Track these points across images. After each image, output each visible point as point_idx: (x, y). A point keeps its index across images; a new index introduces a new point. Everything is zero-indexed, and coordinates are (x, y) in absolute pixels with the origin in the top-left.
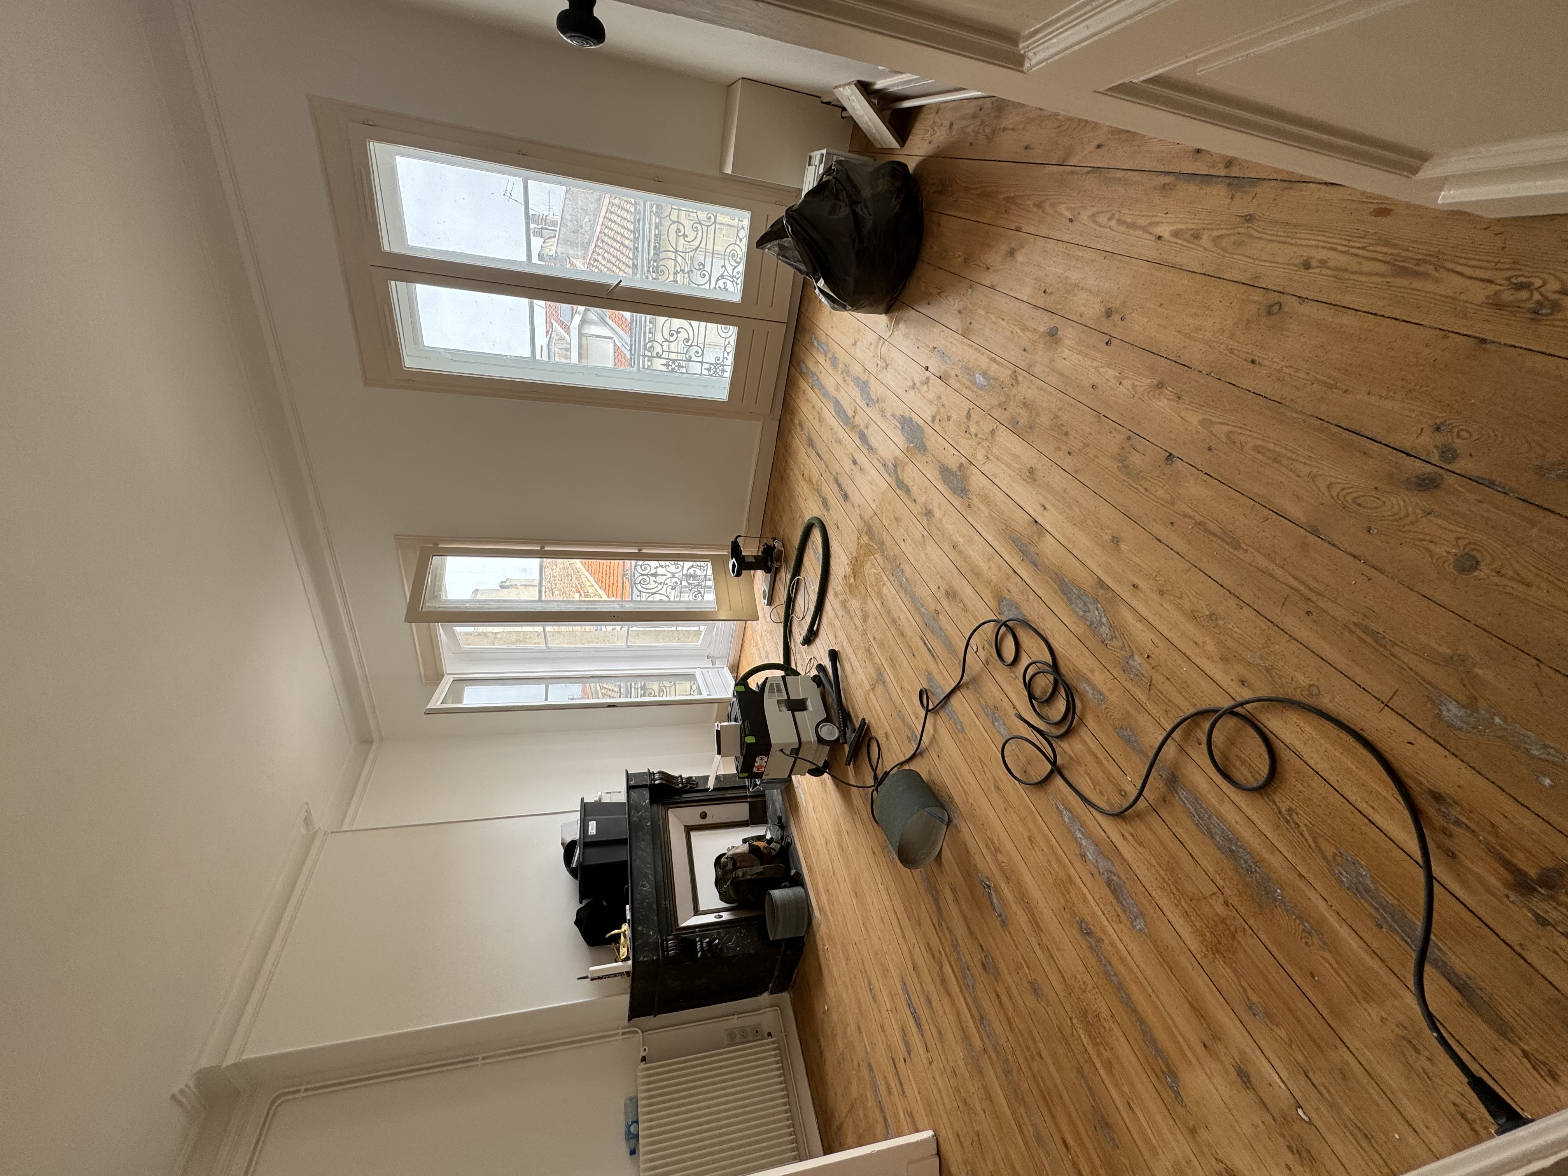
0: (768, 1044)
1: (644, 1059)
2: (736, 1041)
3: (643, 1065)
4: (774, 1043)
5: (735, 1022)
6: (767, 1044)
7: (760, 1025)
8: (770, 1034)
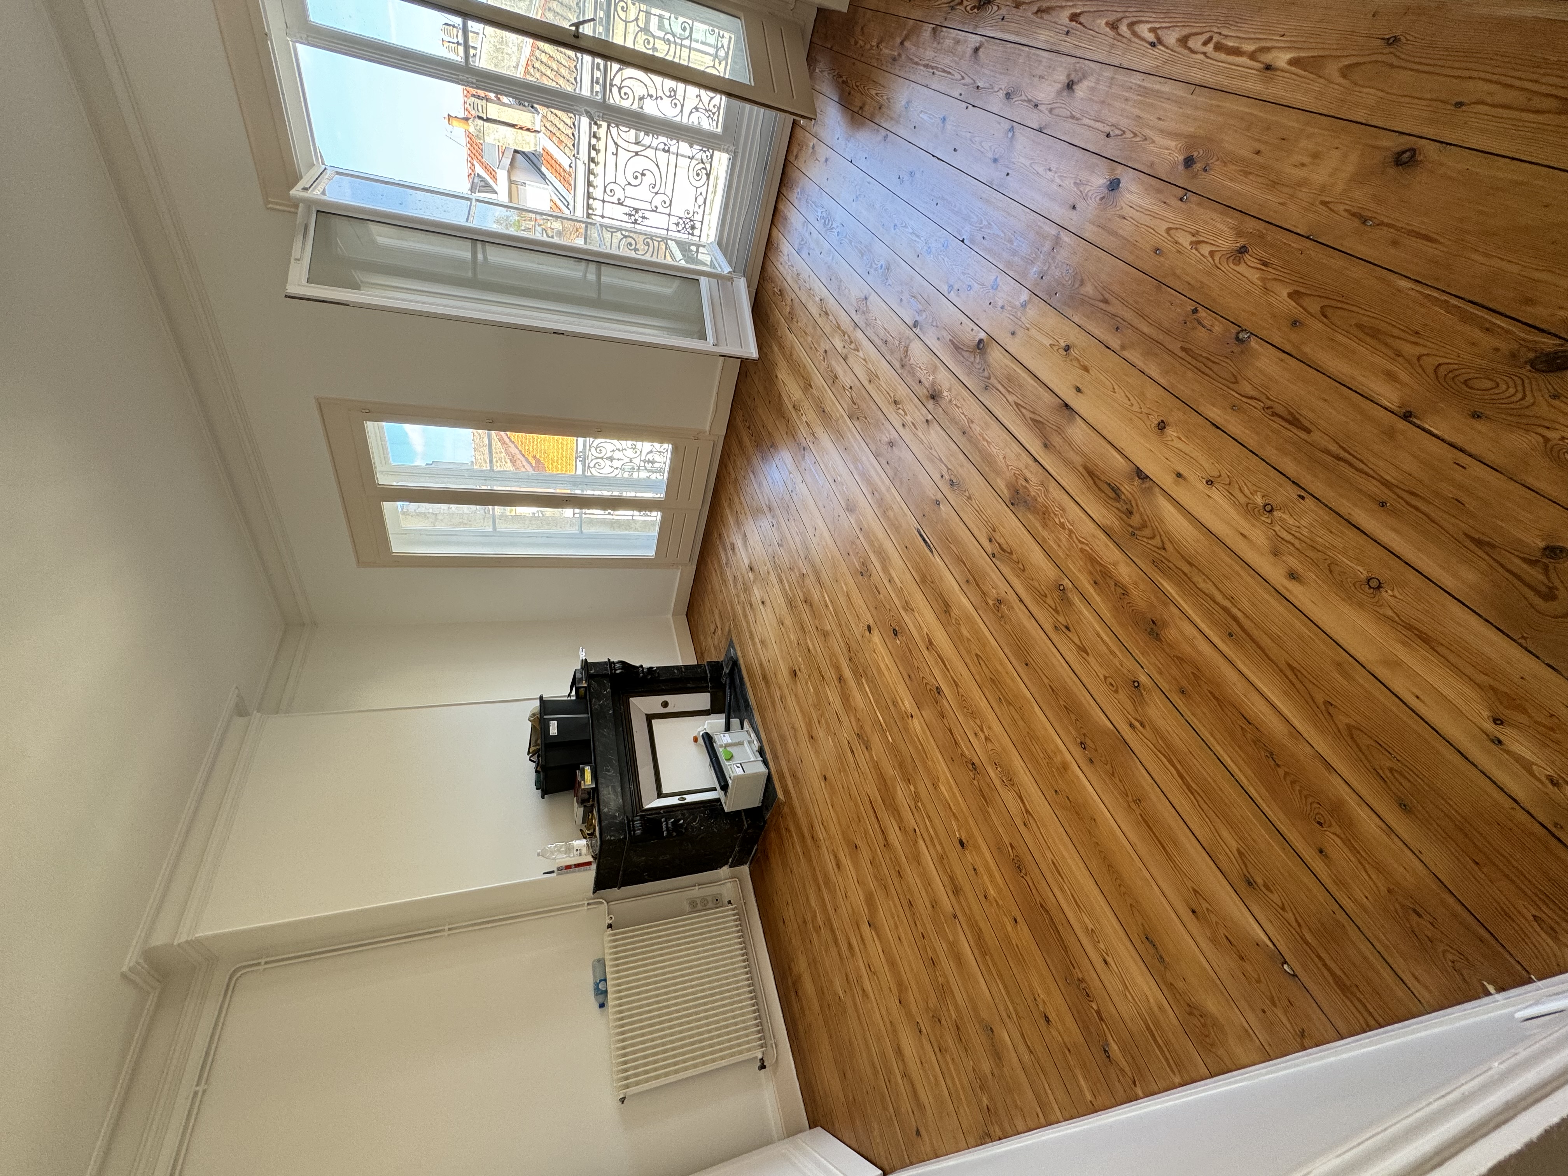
0: (728, 912)
1: (610, 926)
2: (698, 908)
3: (609, 931)
4: (733, 909)
5: (696, 892)
6: (728, 910)
7: (721, 895)
8: (729, 902)
